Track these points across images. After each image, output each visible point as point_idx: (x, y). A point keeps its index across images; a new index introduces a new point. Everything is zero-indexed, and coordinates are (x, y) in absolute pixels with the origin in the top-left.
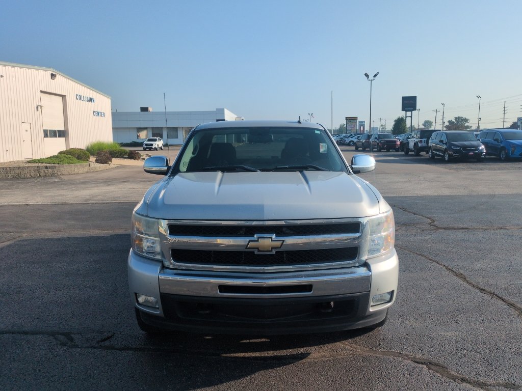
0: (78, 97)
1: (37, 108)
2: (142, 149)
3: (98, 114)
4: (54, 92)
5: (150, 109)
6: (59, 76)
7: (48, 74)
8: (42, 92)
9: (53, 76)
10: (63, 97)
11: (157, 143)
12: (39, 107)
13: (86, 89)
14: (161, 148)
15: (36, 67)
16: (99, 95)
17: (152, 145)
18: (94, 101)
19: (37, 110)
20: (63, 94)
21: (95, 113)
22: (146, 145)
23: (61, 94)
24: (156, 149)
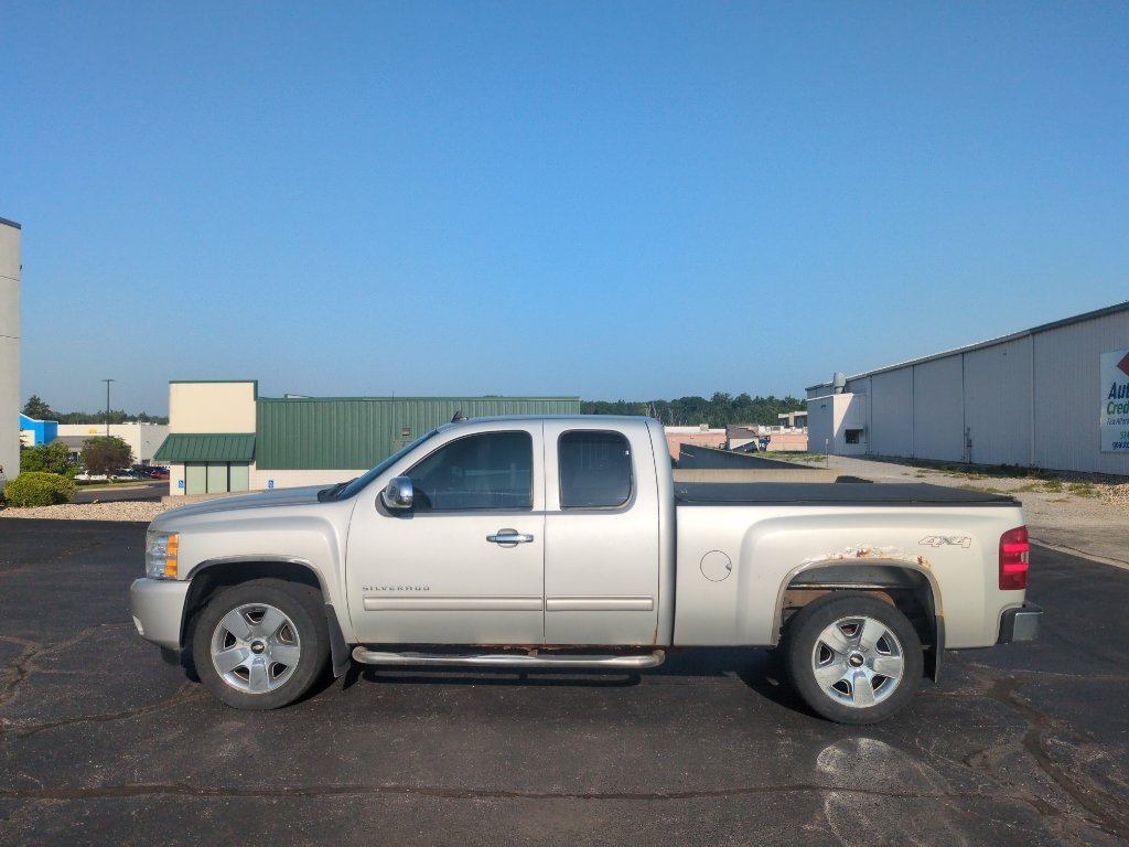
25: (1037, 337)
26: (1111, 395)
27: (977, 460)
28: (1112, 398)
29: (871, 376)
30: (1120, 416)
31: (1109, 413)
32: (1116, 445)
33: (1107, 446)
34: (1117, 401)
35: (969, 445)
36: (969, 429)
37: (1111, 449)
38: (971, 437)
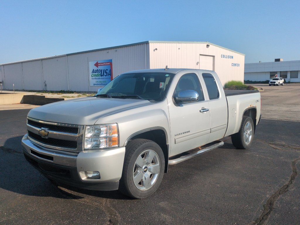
0: (222, 56)
1: (197, 63)
2: (268, 85)
3: (235, 65)
4: (208, 54)
5: (281, 60)
6: (212, 46)
7: (205, 45)
8: (201, 55)
9: (208, 46)
10: (214, 56)
11: (278, 81)
12: (198, 63)
13: (228, 51)
14: (282, 84)
15: (198, 42)
16: (237, 54)
17: (275, 82)
18: (233, 57)
19: (197, 64)
20: (213, 55)
21: (233, 65)
22: (271, 82)
23: (212, 55)
24: (277, 85)
25: (68, 56)
26: (92, 72)
27: (48, 90)
28: (93, 73)
29: (3, 65)
30: (95, 77)
31: (92, 77)
32: (94, 84)
33: (92, 85)
34: (94, 74)
35: (46, 85)
36: (45, 81)
37: (93, 85)
38: (46, 83)
